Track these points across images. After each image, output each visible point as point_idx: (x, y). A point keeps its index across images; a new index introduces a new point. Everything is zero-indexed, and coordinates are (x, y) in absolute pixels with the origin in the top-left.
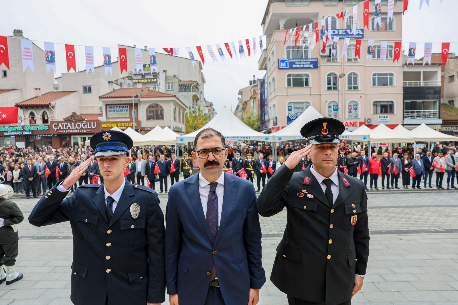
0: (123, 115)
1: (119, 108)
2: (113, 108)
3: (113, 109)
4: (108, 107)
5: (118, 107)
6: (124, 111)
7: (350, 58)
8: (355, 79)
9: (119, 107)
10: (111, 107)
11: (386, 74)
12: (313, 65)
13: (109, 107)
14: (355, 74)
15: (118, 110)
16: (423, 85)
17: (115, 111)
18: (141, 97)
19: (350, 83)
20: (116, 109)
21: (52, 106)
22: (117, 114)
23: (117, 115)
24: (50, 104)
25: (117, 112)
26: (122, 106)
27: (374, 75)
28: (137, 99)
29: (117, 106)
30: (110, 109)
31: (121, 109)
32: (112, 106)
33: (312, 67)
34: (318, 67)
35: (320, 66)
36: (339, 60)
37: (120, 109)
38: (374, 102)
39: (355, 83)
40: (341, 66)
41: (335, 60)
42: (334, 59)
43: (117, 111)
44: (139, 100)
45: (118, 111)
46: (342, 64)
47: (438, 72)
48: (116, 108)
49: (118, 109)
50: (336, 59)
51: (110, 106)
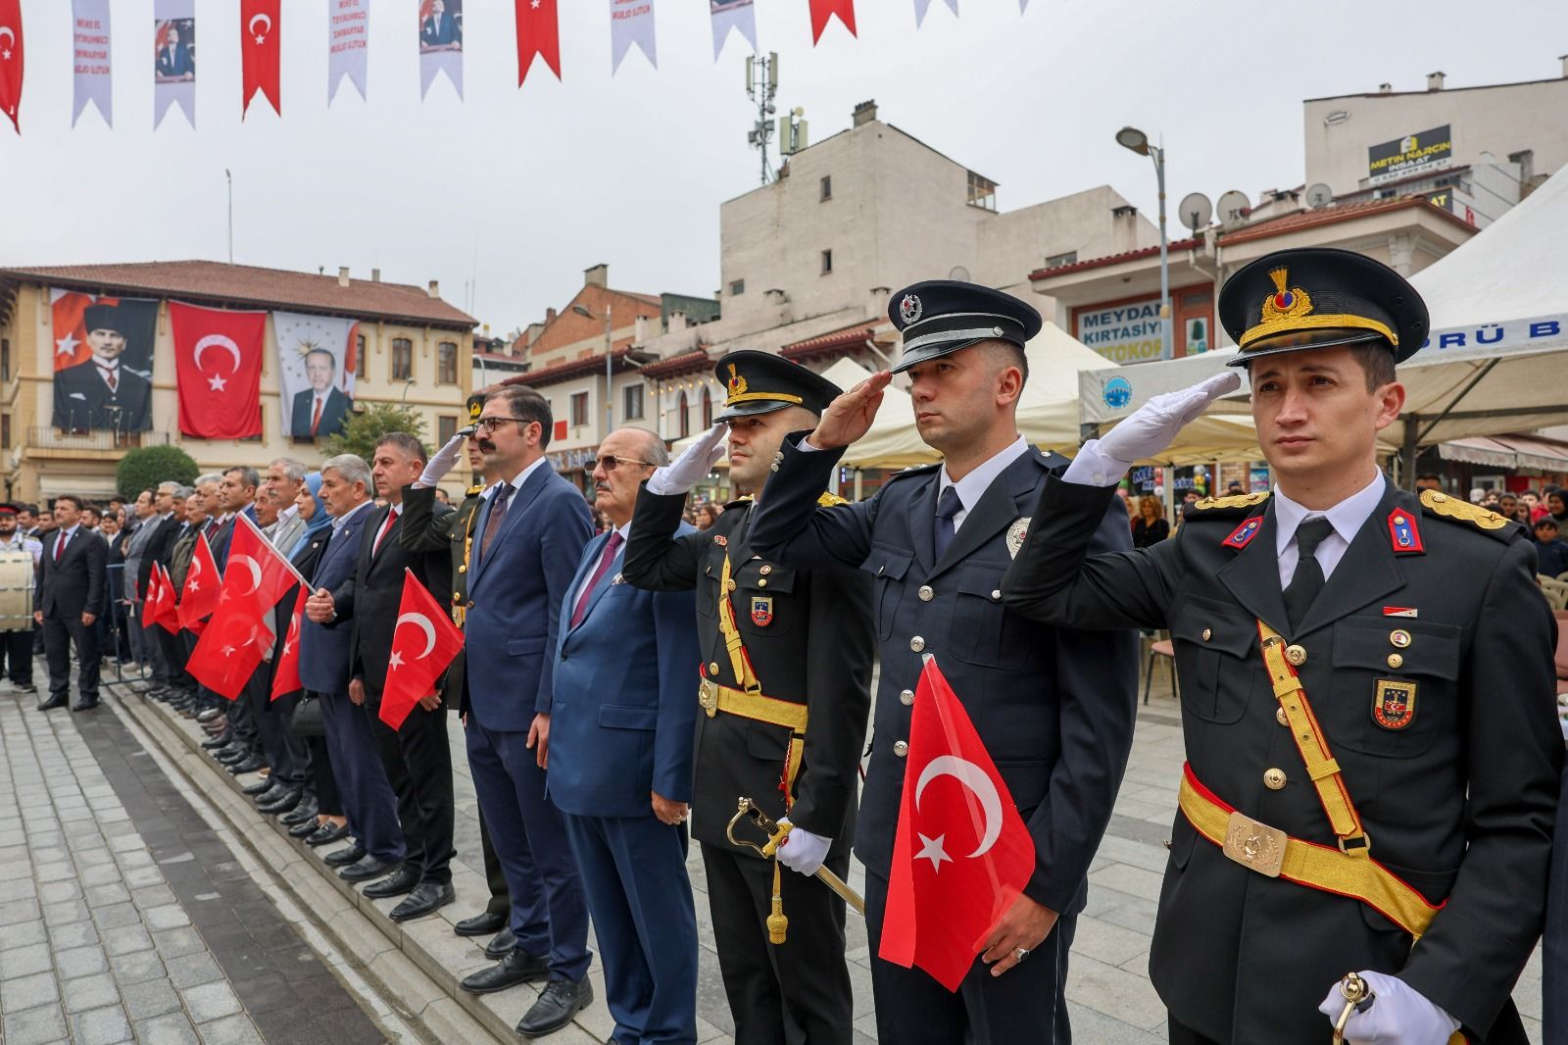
0: (1147, 349)
1: (1130, 318)
2: (1103, 323)
3: (1100, 328)
4: (1081, 318)
5: (1125, 316)
6: (1148, 329)
9: (1129, 311)
10: (1095, 317)
13: (1087, 319)
15: (1126, 329)
17: (1112, 335)
18: (1224, 246)
20: (1114, 324)
21: (876, 339)
22: (1122, 347)
23: (1121, 352)
24: (871, 332)
25: (1119, 342)
26: (1140, 306)
28: (1199, 254)
29: (1118, 310)
30: (1088, 331)
31: (1139, 322)
32: (1099, 313)
37: (1130, 324)
43: (1119, 333)
44: (1215, 260)
45: (1126, 333)
48: (1113, 318)
49: (1126, 323)
51: (1091, 315)
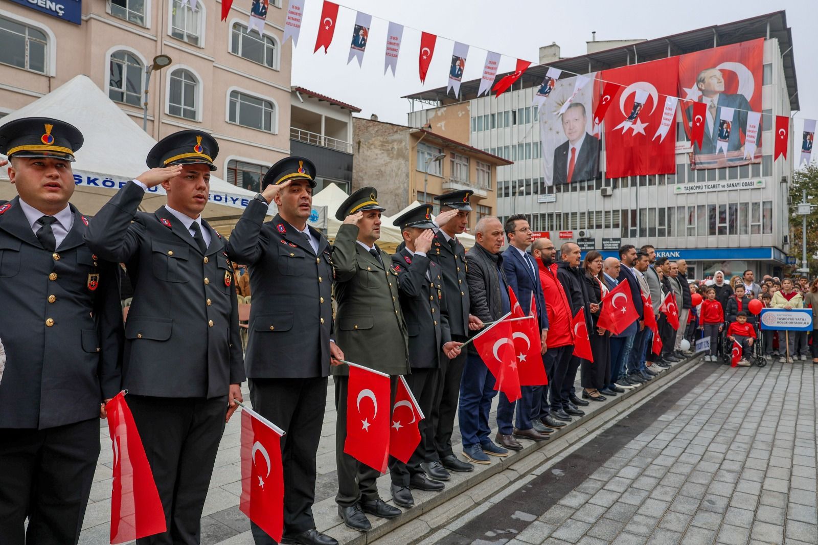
7: (179, 29)
8: (190, 91)
11: (259, 100)
12: (63, 7)
14: (190, 76)
16: (325, 144)
19: (175, 97)
27: (234, 94)
33: (61, 13)
34: (83, 22)
35: (87, 21)
36: (148, 23)
38: (231, 161)
39: (190, 101)
40: (154, 42)
41: (139, 21)
42: (135, 16)
46: (156, 37)
47: (348, 125)
50: (142, 19)
